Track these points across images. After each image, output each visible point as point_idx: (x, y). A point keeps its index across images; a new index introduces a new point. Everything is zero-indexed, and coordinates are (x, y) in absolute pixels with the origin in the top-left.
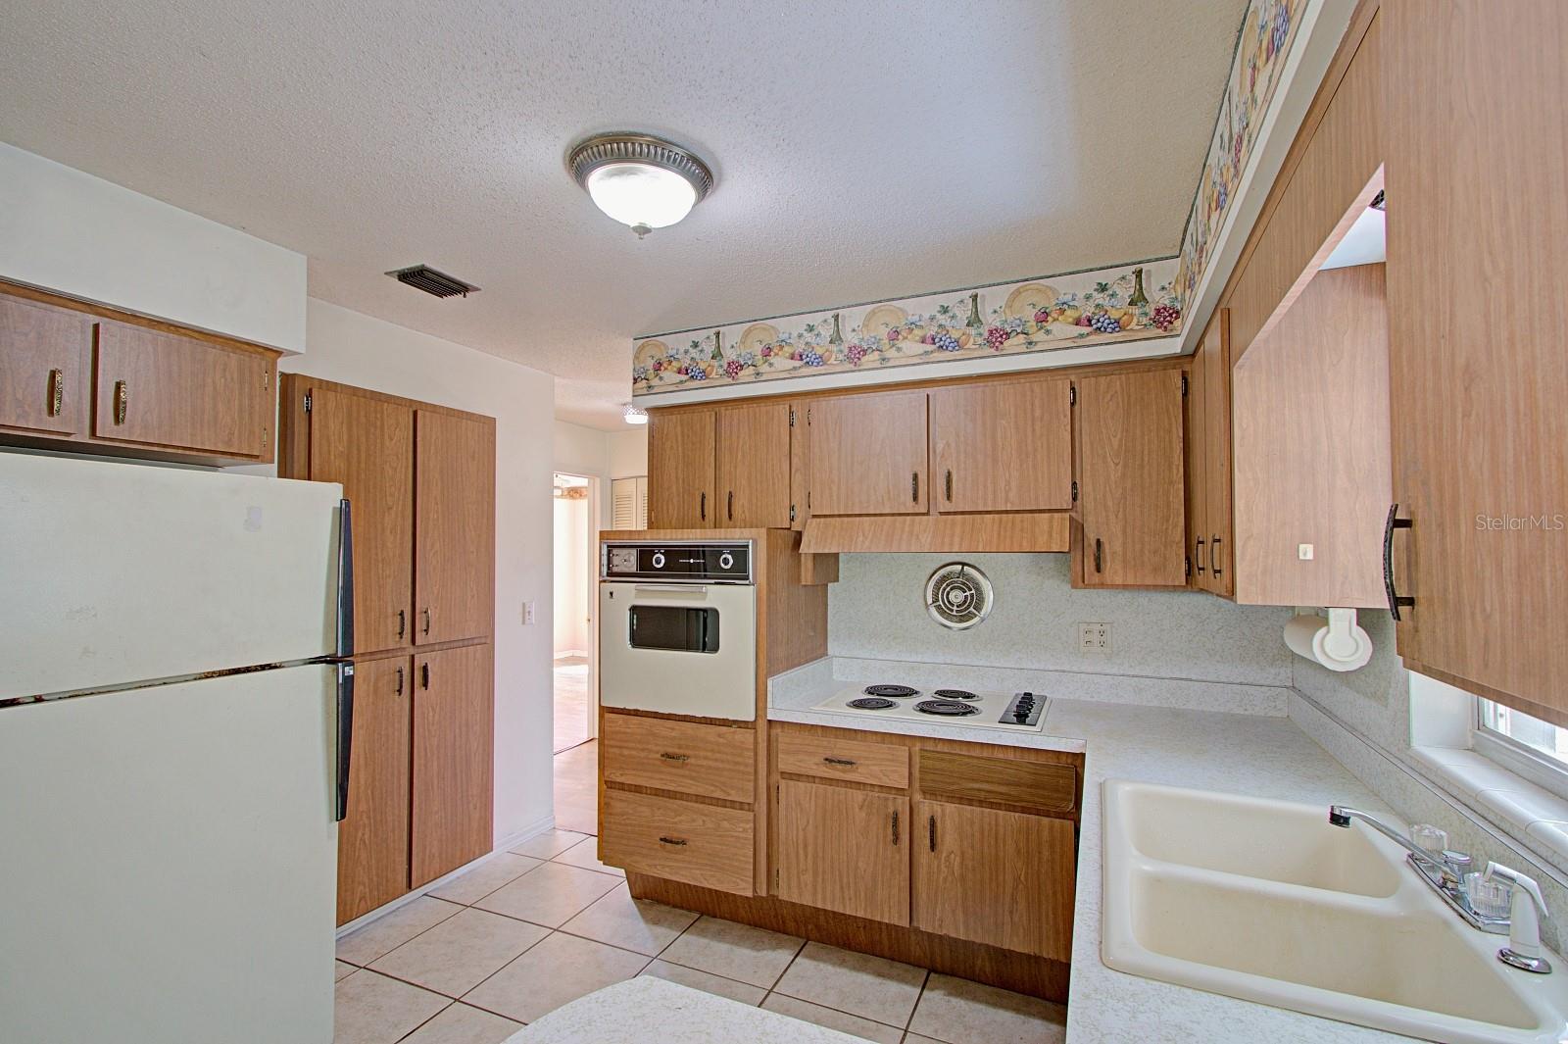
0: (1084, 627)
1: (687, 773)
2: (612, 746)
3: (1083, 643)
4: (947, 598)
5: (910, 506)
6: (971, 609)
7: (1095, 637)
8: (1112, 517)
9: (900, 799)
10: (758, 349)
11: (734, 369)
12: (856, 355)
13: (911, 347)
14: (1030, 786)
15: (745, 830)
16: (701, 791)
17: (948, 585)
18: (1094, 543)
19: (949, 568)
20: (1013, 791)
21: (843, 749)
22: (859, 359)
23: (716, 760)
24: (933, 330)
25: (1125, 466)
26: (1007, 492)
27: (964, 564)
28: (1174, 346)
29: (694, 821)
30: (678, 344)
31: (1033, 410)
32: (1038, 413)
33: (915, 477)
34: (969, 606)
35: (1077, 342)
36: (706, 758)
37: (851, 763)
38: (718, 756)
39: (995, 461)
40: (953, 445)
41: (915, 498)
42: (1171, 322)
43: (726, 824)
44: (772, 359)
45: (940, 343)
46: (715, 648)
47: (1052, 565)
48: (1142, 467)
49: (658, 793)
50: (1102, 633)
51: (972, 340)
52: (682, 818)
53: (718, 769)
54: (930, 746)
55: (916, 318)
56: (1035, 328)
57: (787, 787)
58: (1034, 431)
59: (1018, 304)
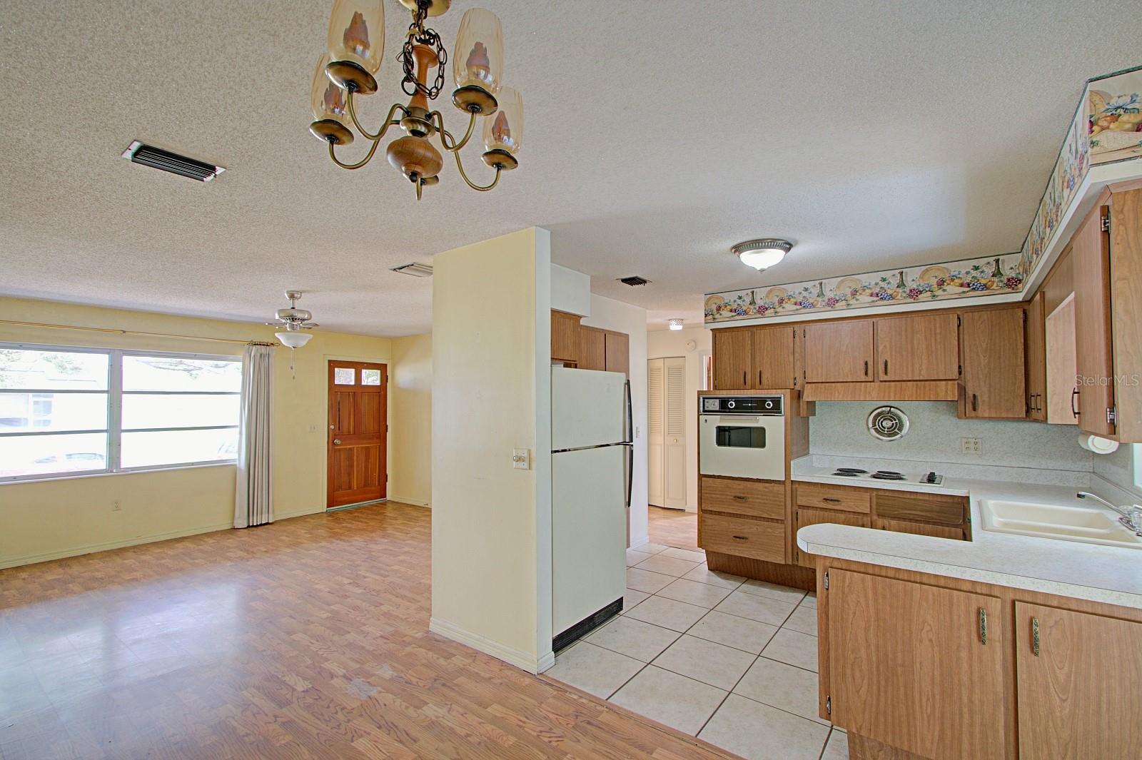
0: (966, 440)
1: (747, 505)
2: (706, 493)
3: (964, 449)
4: (882, 422)
5: (863, 378)
6: (896, 430)
7: (972, 446)
8: (982, 384)
9: (865, 519)
10: (776, 300)
11: (762, 310)
12: (832, 303)
13: (865, 298)
14: (938, 512)
15: (780, 533)
16: (755, 514)
17: (882, 418)
18: (971, 396)
19: (884, 409)
20: (928, 514)
21: (833, 494)
22: (836, 304)
23: (764, 499)
24: (877, 290)
25: (990, 357)
26: (920, 371)
27: (891, 407)
28: (1019, 297)
29: (751, 528)
30: (731, 297)
31: (935, 329)
32: (938, 331)
33: (866, 363)
34: (895, 429)
35: (960, 296)
36: (758, 498)
37: (838, 501)
38: (765, 497)
39: (913, 354)
40: (888, 347)
41: (866, 374)
42: (1016, 285)
43: (769, 530)
44: (784, 305)
45: (881, 296)
46: (763, 445)
47: (945, 407)
48: (1000, 358)
49: (731, 515)
50: (976, 443)
51: (900, 295)
52: (746, 527)
53: (765, 503)
54: (880, 493)
55: (867, 284)
56: (937, 289)
57: (802, 512)
58: (936, 340)
59: (926, 277)
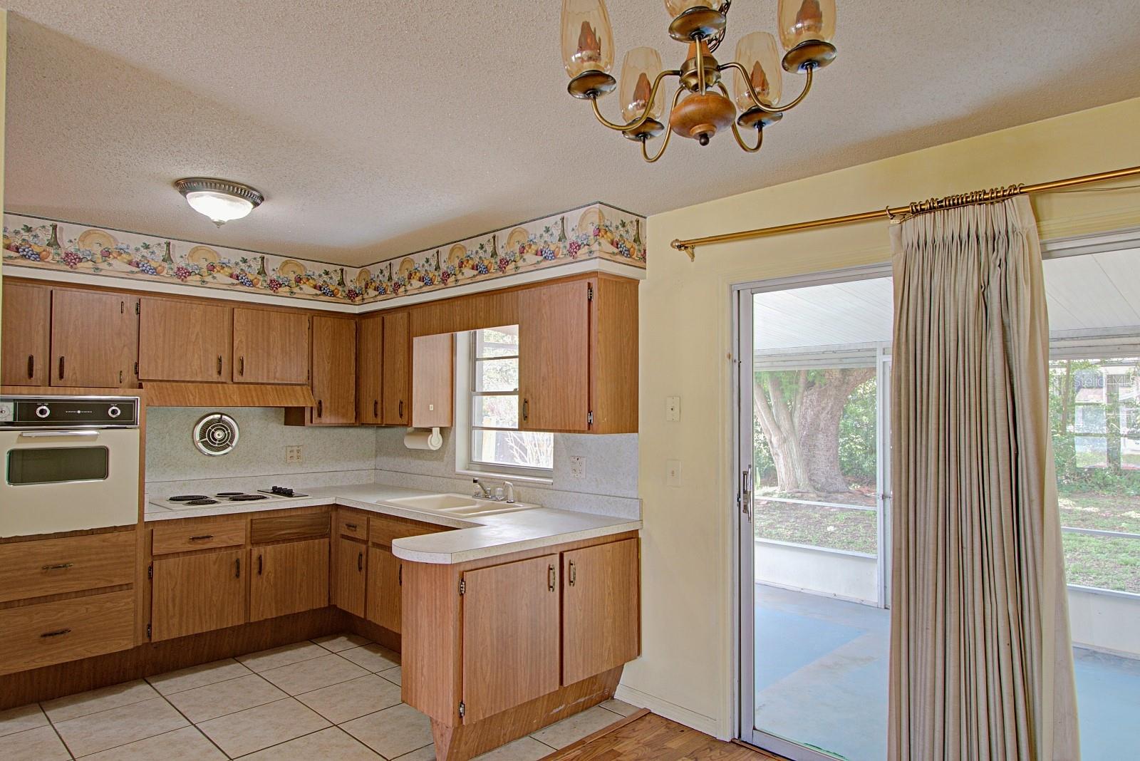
0: (289, 449)
1: (71, 576)
3: (288, 458)
4: (213, 433)
5: (215, 377)
7: (295, 454)
8: (326, 389)
9: (240, 552)
11: (72, 260)
12: (183, 274)
13: (223, 277)
14: (311, 525)
15: (128, 603)
16: (84, 587)
17: (213, 428)
18: (318, 402)
19: (211, 417)
20: (301, 530)
21: (202, 530)
22: (185, 277)
23: (100, 560)
24: (237, 272)
25: (332, 364)
26: (275, 373)
27: (222, 414)
28: (356, 310)
29: (77, 611)
30: (7, 224)
31: (289, 329)
32: (292, 331)
33: (220, 360)
35: (314, 298)
36: (90, 560)
37: (208, 537)
38: (102, 556)
39: (269, 354)
40: (244, 340)
41: (219, 373)
43: (109, 605)
44: (111, 261)
45: (240, 279)
46: (104, 475)
47: (273, 414)
48: (339, 365)
49: (32, 601)
50: (298, 451)
51: (260, 283)
52: (64, 613)
53: (102, 566)
54: (256, 517)
55: (226, 261)
56: (294, 285)
58: (290, 341)
59: (286, 269)
